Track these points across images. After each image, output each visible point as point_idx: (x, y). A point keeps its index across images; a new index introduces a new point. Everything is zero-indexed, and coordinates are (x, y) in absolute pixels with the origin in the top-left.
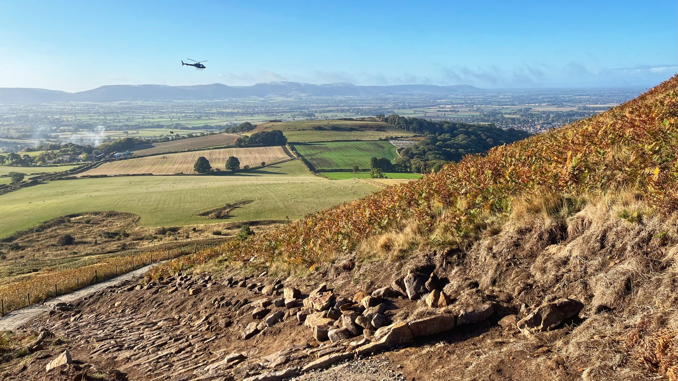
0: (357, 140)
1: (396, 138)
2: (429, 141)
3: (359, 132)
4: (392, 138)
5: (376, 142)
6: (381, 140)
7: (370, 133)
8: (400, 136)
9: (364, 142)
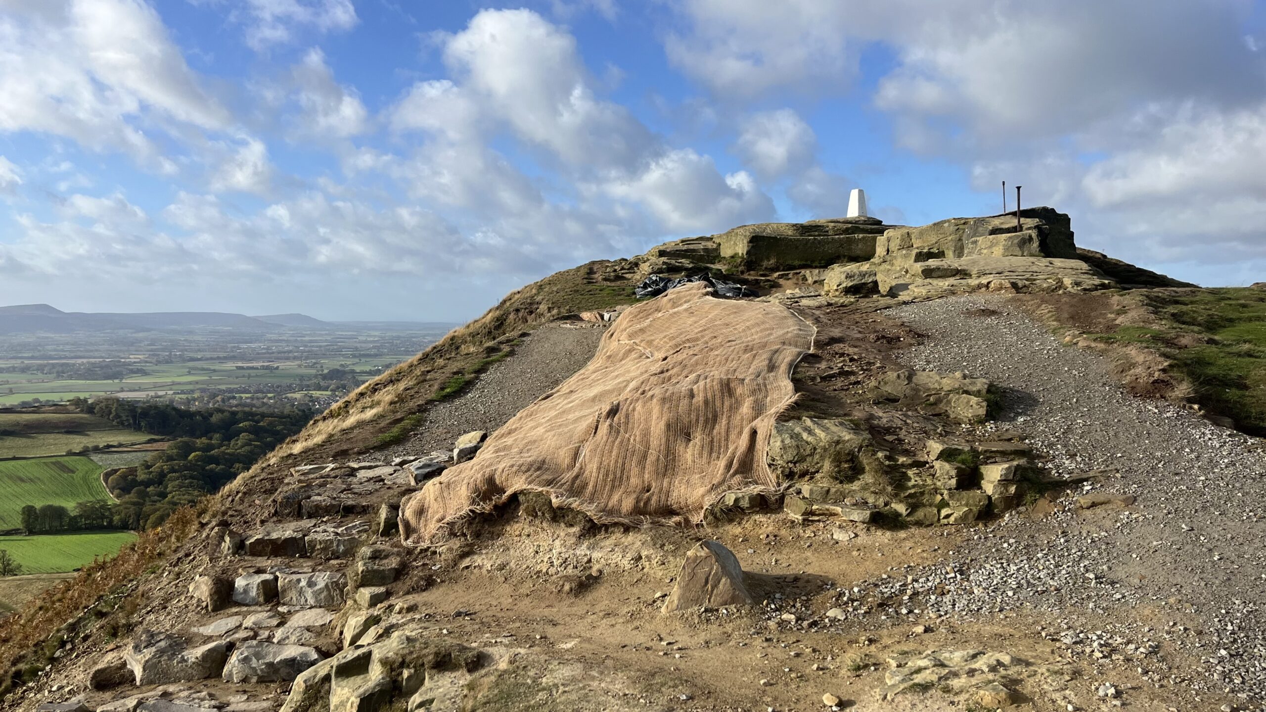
0: (14, 458)
1: (107, 449)
2: (175, 451)
3: (24, 440)
4: (96, 449)
5: (59, 459)
6: (70, 454)
7: (51, 438)
8: (115, 444)
9: (29, 462)
